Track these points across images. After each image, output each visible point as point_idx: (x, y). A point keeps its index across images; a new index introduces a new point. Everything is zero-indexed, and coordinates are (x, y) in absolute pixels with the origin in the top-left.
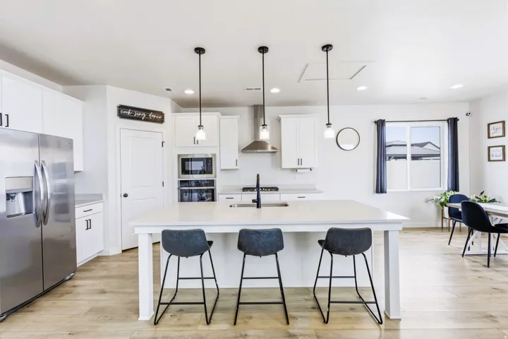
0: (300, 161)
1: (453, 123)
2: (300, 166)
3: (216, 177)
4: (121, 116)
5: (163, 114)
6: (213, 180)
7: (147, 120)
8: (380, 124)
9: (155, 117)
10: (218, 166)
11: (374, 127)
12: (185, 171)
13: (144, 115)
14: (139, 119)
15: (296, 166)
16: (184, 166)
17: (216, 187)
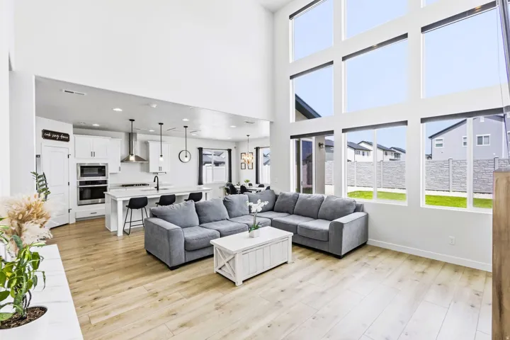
0: (160, 168)
1: (230, 151)
2: (160, 171)
3: (107, 178)
5: (69, 136)
6: (106, 180)
7: (60, 139)
8: (200, 149)
9: (64, 137)
10: (109, 170)
11: (198, 151)
12: (83, 174)
13: (58, 136)
14: (55, 139)
15: (158, 171)
16: (82, 171)
17: (109, 185)
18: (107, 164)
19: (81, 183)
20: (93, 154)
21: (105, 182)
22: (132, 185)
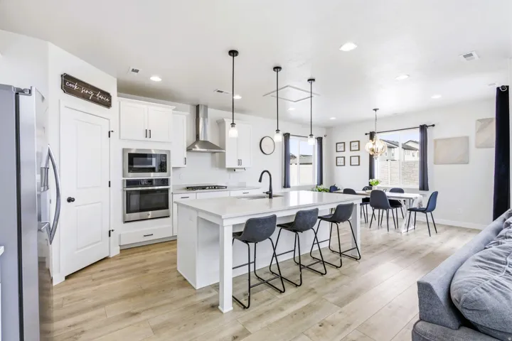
0: (240, 162)
1: (320, 140)
2: (240, 167)
3: (170, 175)
4: (67, 90)
5: (111, 97)
6: (167, 179)
7: (94, 100)
8: (287, 136)
9: (102, 99)
10: (173, 162)
11: (283, 138)
13: (92, 93)
15: (236, 166)
16: (131, 163)
17: (171, 187)
18: (169, 151)
19: (130, 183)
20: (148, 134)
21: (165, 182)
22: (204, 188)
